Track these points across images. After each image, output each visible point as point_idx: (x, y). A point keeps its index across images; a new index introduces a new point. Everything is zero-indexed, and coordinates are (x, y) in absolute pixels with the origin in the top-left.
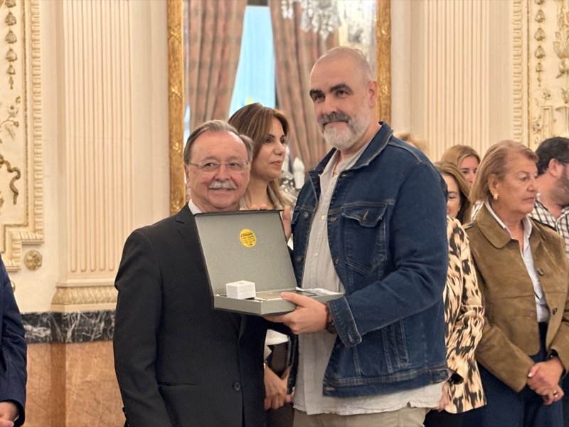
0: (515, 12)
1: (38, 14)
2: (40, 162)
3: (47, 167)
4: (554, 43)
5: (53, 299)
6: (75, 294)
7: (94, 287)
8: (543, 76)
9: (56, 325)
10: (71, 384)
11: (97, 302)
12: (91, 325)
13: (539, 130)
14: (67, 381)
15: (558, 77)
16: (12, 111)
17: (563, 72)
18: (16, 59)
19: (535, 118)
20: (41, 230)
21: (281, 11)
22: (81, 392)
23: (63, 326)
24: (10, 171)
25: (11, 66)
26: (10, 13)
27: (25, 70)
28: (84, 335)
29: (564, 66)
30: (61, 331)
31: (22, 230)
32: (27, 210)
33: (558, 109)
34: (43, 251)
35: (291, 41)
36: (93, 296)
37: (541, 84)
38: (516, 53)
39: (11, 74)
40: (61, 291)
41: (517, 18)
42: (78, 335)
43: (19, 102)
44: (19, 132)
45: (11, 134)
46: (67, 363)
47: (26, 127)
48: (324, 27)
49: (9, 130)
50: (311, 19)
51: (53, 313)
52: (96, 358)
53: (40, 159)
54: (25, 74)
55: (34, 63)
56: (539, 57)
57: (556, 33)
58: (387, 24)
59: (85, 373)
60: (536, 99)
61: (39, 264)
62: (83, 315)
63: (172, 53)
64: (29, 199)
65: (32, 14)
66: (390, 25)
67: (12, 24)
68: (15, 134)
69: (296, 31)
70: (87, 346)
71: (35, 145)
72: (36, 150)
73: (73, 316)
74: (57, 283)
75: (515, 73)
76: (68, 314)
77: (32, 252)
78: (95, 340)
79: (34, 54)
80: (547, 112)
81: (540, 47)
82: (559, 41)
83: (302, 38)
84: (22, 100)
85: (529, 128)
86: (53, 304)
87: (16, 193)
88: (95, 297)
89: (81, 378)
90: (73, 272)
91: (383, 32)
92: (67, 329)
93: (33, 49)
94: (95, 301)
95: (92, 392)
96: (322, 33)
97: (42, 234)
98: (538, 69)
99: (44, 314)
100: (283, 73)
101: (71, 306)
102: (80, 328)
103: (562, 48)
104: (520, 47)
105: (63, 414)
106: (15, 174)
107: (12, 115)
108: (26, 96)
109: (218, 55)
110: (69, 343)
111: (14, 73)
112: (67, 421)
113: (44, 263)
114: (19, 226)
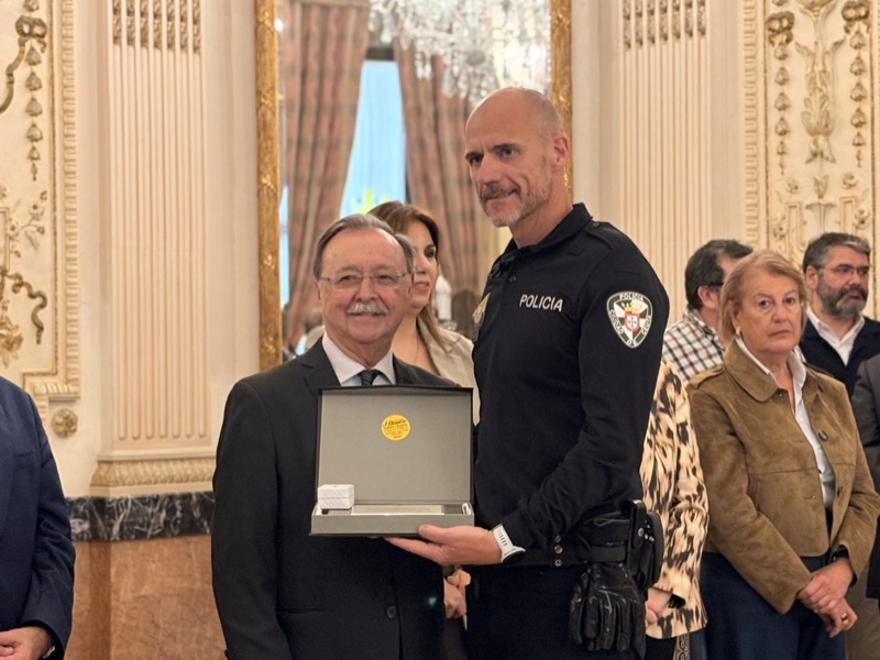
0: (747, 70)
1: (73, 74)
2: (75, 283)
3: (85, 291)
4: (803, 113)
5: (93, 478)
6: (124, 471)
7: (151, 461)
8: (787, 160)
9: (97, 515)
10: (118, 600)
11: (156, 482)
12: (147, 515)
13: (782, 236)
14: (113, 596)
15: (809, 161)
16: (35, 212)
17: (815, 155)
18: (41, 138)
19: (776, 219)
20: (76, 380)
21: (414, 68)
22: (134, 612)
23: (107, 517)
24: (32, 296)
25: (34, 148)
26: (33, 74)
27: (54, 153)
28: (137, 530)
29: (817, 147)
30: (104, 524)
31: (48, 380)
32: (56, 351)
33: (808, 207)
34: (80, 411)
35: (428, 110)
36: (150, 473)
37: (785, 171)
38: (748, 127)
39: (33, 159)
40: (105, 467)
41: (749, 79)
42: (129, 530)
43: (46, 199)
44: (45, 241)
45: (34, 244)
46: (113, 571)
47: (55, 234)
48: (474, 91)
49: (30, 238)
50: (457, 79)
51: (92, 498)
52: (154, 562)
53: (74, 280)
54: (54, 159)
55: (67, 143)
56: (781, 134)
57: (805, 100)
58: (565, 87)
59: (139, 584)
60: (778, 193)
61: (73, 428)
62: (136, 502)
63: (262, 129)
64: (59, 336)
65: (64, 74)
66: (570, 89)
67: (35, 89)
68: (38, 244)
69: (435, 96)
70: (142, 546)
71: (68, 259)
72: (69, 267)
73: (122, 503)
74: (98, 456)
75: (748, 156)
76: (114, 500)
77: (62, 411)
78: (153, 537)
79: (66, 131)
80: (794, 211)
81: (782, 119)
82: (809, 110)
83: (444, 106)
84: (48, 196)
85: (768, 233)
86: (92, 485)
87: (40, 328)
88: (153, 475)
89: (133, 592)
90: (122, 439)
91: (561, 98)
92: (112, 521)
93: (66, 124)
94: (153, 480)
95: (149, 612)
96: (472, 99)
97: (77, 385)
98: (780, 150)
99: (80, 500)
100: (417, 155)
101: (119, 488)
102: (132, 520)
103: (813, 121)
104: (755, 119)
105: (107, 644)
106: (38, 301)
107: (35, 217)
108: (54, 191)
109: (324, 131)
110: (115, 541)
111: (38, 158)
112: (113, 653)
113: (81, 427)
114: (44, 374)
